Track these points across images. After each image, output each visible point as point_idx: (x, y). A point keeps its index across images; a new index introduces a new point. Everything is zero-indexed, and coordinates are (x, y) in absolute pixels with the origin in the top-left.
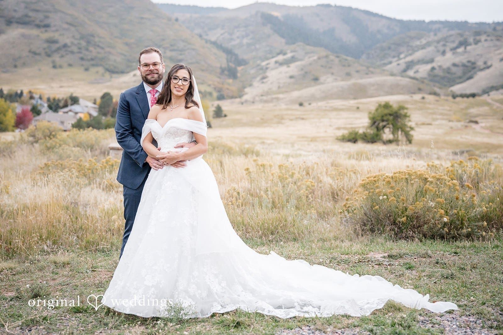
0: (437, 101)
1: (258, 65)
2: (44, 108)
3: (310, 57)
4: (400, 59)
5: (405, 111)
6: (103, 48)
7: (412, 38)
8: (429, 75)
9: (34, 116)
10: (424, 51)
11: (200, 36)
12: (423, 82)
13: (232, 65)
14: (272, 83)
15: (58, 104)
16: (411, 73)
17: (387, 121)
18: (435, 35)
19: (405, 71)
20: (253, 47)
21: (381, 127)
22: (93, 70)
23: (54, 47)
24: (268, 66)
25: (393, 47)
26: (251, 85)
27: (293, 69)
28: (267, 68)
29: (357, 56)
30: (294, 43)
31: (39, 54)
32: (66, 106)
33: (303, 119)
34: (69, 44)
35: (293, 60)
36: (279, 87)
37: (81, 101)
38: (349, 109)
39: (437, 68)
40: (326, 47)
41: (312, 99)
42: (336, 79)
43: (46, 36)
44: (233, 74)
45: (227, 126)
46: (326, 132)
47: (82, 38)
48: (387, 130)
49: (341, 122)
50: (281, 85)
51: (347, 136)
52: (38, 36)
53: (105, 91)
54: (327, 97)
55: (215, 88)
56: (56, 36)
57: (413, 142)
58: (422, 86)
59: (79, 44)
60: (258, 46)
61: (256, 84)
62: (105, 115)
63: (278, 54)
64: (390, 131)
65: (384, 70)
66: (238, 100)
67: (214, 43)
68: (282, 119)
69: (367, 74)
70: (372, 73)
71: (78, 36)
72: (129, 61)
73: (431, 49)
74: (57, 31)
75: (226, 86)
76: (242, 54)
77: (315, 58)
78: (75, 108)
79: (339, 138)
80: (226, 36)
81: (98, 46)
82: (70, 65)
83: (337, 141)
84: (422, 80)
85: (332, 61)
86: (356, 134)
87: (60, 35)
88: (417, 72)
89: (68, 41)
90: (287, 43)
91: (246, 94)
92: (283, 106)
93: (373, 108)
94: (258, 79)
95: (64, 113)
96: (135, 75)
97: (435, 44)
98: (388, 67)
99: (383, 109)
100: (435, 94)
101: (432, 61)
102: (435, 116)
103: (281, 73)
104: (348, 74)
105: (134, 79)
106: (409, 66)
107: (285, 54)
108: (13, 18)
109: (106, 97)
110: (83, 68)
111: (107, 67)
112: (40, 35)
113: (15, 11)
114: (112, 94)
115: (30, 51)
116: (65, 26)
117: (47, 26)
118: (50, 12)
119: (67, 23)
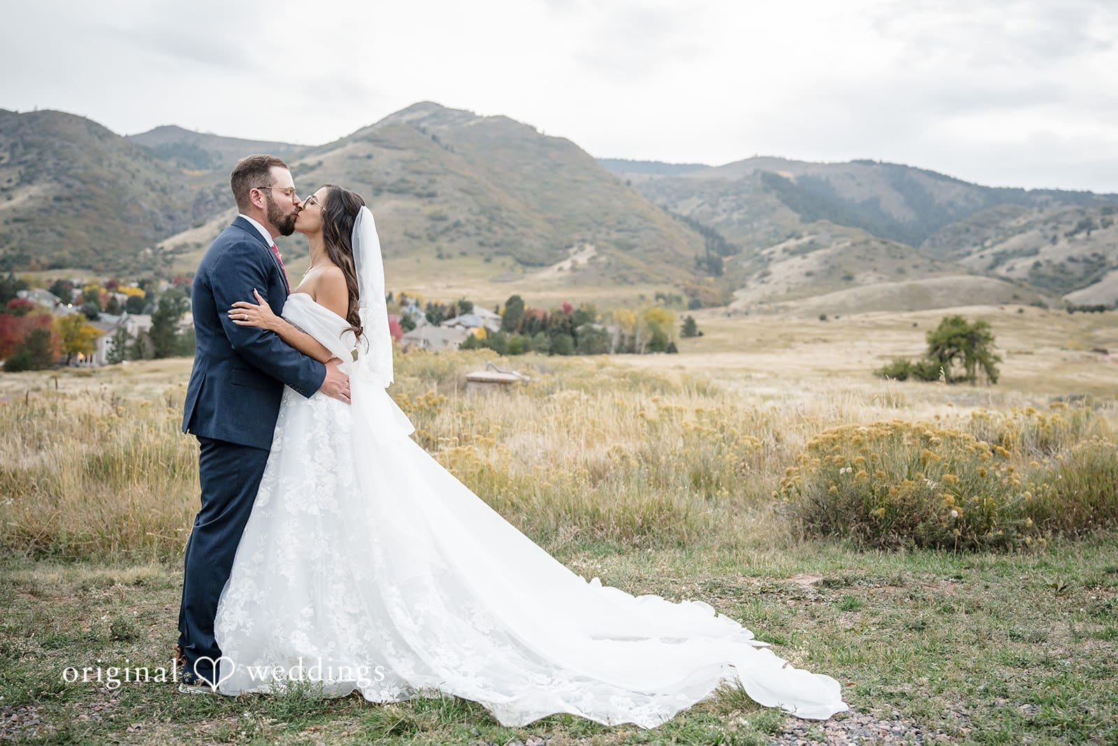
0: (1043, 316)
1: (756, 255)
2: (421, 320)
3: (838, 243)
4: (984, 248)
5: (987, 330)
6: (513, 228)
7: (1003, 216)
8: (1031, 275)
9: (405, 332)
10: (1023, 236)
11: (665, 208)
12: (1021, 286)
13: (714, 254)
14: (776, 284)
15: (441, 314)
16: (1002, 271)
17: (957, 345)
18: (1041, 211)
19: (992, 267)
20: (748, 226)
21: (948, 356)
22: (498, 260)
23: (442, 225)
24: (772, 256)
25: (973, 229)
26: (743, 286)
27: (812, 261)
28: (770, 260)
29: (915, 243)
30: (813, 221)
31: (418, 238)
32: (452, 316)
33: (825, 341)
34: (463, 221)
35: (812, 246)
36: (789, 290)
37: (476, 309)
38: (900, 327)
39: (1044, 264)
40: (866, 228)
41: (842, 309)
42: (880, 279)
43: (430, 209)
44: (715, 268)
45: (702, 351)
46: (860, 362)
47: (482, 212)
48: (956, 361)
49: (887, 348)
50: (793, 287)
51: (891, 369)
52: (418, 210)
53: (515, 293)
54: (866, 305)
55: (686, 291)
56: (444, 210)
57: (999, 381)
58: (1019, 292)
59: (478, 221)
60: (755, 225)
61: (751, 284)
62: (510, 330)
63: (789, 237)
64: (961, 361)
65: (958, 265)
66: (722, 309)
67: (687, 220)
68: (792, 340)
69: (931, 271)
70: (939, 269)
71: (476, 209)
72: (552, 246)
73: (1033, 234)
74: (446, 201)
75: (703, 287)
76: (730, 238)
77: (848, 244)
78: (467, 319)
79: (878, 372)
80: (707, 208)
81: (507, 224)
82: (463, 254)
83: (874, 377)
84: (1019, 283)
85: (875, 249)
86: (907, 365)
87: (451, 208)
88: (1011, 269)
89: (462, 218)
90: (803, 220)
91: (736, 300)
92: (795, 320)
93: (936, 324)
94: (756, 276)
95: (449, 326)
96: (560, 269)
97: (1041, 226)
98: (967, 260)
99: (950, 326)
100: (1040, 305)
101: (1035, 252)
102: (1039, 341)
103: (792, 267)
104: (901, 271)
105: (561, 274)
106: (1000, 259)
107: (799, 237)
108: (385, 184)
109: (514, 303)
110: (482, 258)
111: (519, 256)
112: (422, 208)
113: (387, 174)
114: (523, 298)
115: (405, 234)
116: (459, 195)
117: (432, 195)
118: (437, 174)
119: (462, 190)
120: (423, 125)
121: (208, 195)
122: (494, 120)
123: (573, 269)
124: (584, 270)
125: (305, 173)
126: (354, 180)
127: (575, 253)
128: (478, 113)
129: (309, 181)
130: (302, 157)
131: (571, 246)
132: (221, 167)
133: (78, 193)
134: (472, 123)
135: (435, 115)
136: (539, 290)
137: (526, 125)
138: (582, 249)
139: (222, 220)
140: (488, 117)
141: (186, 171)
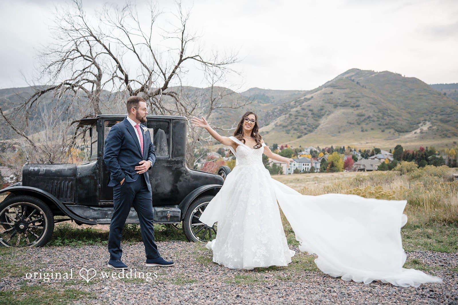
2: (359, 157)
6: (393, 117)
9: (354, 162)
15: (367, 154)
22: (387, 131)
23: (363, 118)
31: (353, 124)
32: (373, 155)
34: (372, 116)
37: (382, 151)
43: (357, 112)
47: (380, 112)
52: (352, 112)
53: (397, 144)
56: (364, 112)
59: (378, 115)
62: (398, 159)
71: (377, 110)
72: (411, 124)
74: (364, 108)
78: (379, 156)
81: (390, 116)
82: (372, 129)
87: (366, 111)
89: (371, 114)
95: (372, 159)
96: (415, 133)
108: (338, 103)
109: (398, 148)
110: (380, 130)
111: (396, 128)
112: (354, 112)
113: (339, 99)
114: (402, 146)
115: (348, 123)
116: (369, 105)
117: (358, 106)
118: (360, 97)
119: (370, 103)
120: (353, 78)
121: (270, 113)
122: (383, 73)
123: (421, 132)
124: (426, 133)
125: (306, 102)
126: (326, 103)
127: (422, 126)
128: (375, 71)
129: (308, 105)
130: (305, 95)
131: (420, 123)
132: (274, 102)
133: (224, 116)
134: (373, 75)
135: (357, 74)
136: (406, 142)
137: (397, 74)
138: (425, 124)
139: (276, 122)
140: (380, 72)
141: (261, 104)
